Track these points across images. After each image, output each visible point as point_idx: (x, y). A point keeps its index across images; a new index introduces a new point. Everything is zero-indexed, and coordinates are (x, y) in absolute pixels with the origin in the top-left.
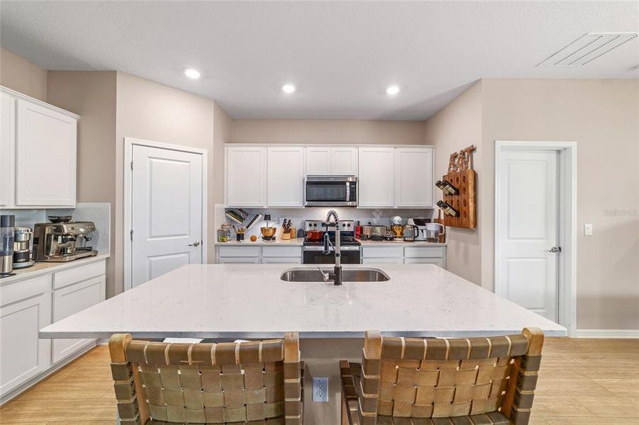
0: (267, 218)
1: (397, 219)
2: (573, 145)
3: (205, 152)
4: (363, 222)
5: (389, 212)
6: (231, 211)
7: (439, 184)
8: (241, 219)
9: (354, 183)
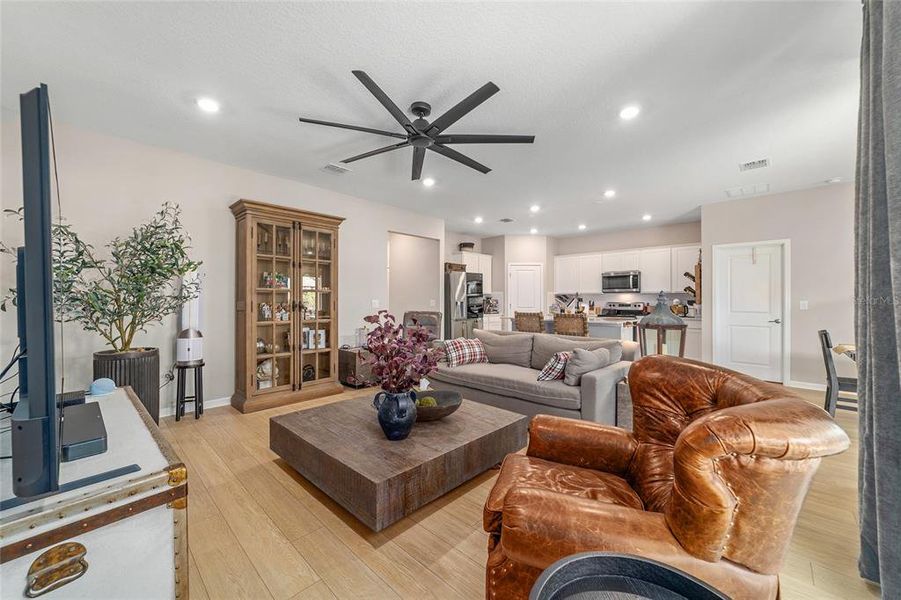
0: (580, 300)
1: (676, 301)
2: (787, 242)
3: (542, 264)
6: (558, 296)
7: (686, 274)
8: (564, 301)
9: (635, 276)
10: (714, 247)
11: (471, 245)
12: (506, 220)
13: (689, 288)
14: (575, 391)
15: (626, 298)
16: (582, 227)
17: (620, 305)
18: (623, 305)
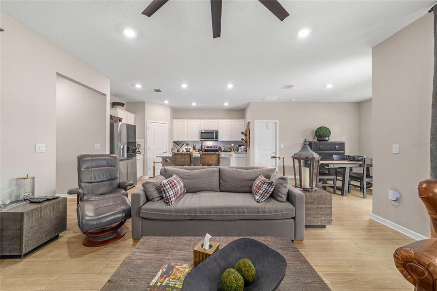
0: (187, 144)
1: (233, 145)
2: (278, 121)
3: (168, 123)
4: (222, 146)
5: (230, 142)
6: (174, 142)
7: (242, 133)
8: (178, 145)
9: (217, 133)
10: (255, 121)
11: (122, 105)
12: (158, 91)
13: (242, 139)
14: (288, 205)
15: (210, 144)
16: (194, 104)
17: (207, 147)
18: (209, 147)
